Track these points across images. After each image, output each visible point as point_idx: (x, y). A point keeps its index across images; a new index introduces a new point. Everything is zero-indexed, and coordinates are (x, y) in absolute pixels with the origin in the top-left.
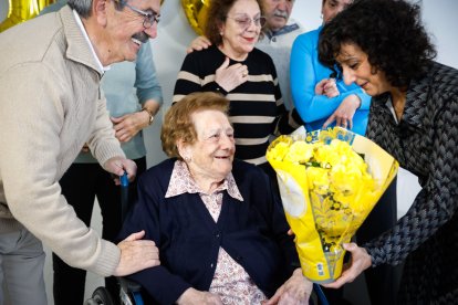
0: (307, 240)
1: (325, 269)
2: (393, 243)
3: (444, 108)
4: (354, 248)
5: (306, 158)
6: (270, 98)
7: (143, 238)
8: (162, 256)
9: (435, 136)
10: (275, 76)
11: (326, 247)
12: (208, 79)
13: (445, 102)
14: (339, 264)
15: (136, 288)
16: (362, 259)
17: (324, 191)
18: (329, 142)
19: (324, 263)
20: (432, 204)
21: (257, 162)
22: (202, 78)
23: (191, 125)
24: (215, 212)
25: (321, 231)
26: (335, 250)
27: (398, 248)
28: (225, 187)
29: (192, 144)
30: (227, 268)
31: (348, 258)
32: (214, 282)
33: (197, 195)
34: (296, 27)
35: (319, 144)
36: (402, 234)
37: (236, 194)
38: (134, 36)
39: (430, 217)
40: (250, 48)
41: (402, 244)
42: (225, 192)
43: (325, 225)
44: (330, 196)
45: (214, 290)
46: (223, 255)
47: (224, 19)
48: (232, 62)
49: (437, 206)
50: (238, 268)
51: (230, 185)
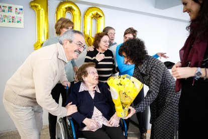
0: (118, 106)
1: (123, 114)
2: (141, 106)
3: (151, 69)
4: (131, 108)
5: (118, 83)
6: (111, 63)
7: (72, 104)
8: (78, 109)
9: (150, 77)
10: (113, 57)
11: (124, 108)
12: (94, 58)
13: (151, 68)
14: (127, 112)
15: (71, 118)
16: (133, 111)
17: (123, 92)
18: (124, 79)
19: (123, 112)
20: (151, 95)
21: (105, 82)
22: (92, 58)
23: (86, 71)
24: (93, 96)
25: (122, 103)
26: (126, 108)
27: (143, 108)
28: (95, 89)
29: (86, 76)
30: (97, 112)
31: (129, 110)
32: (93, 116)
33: (88, 91)
34: (116, 43)
35: (121, 79)
36: (143, 104)
37: (99, 91)
38: (75, 51)
39: (150, 99)
40: (106, 49)
41: (144, 106)
42: (95, 91)
43: (123, 101)
44: (125, 93)
45: (93, 118)
46: (95, 109)
47: (100, 41)
48: (100, 53)
49: (152, 96)
50: (99, 112)
51: (97, 88)
